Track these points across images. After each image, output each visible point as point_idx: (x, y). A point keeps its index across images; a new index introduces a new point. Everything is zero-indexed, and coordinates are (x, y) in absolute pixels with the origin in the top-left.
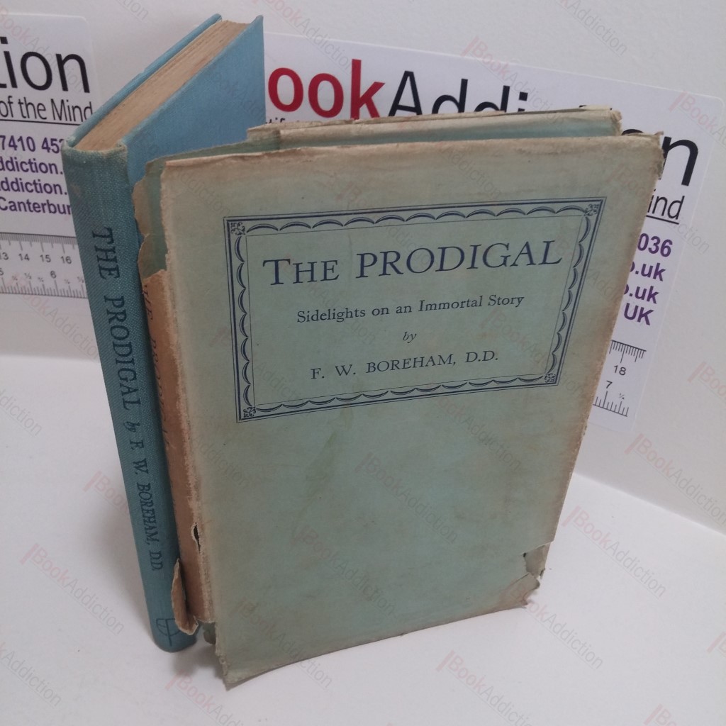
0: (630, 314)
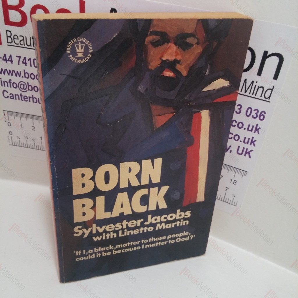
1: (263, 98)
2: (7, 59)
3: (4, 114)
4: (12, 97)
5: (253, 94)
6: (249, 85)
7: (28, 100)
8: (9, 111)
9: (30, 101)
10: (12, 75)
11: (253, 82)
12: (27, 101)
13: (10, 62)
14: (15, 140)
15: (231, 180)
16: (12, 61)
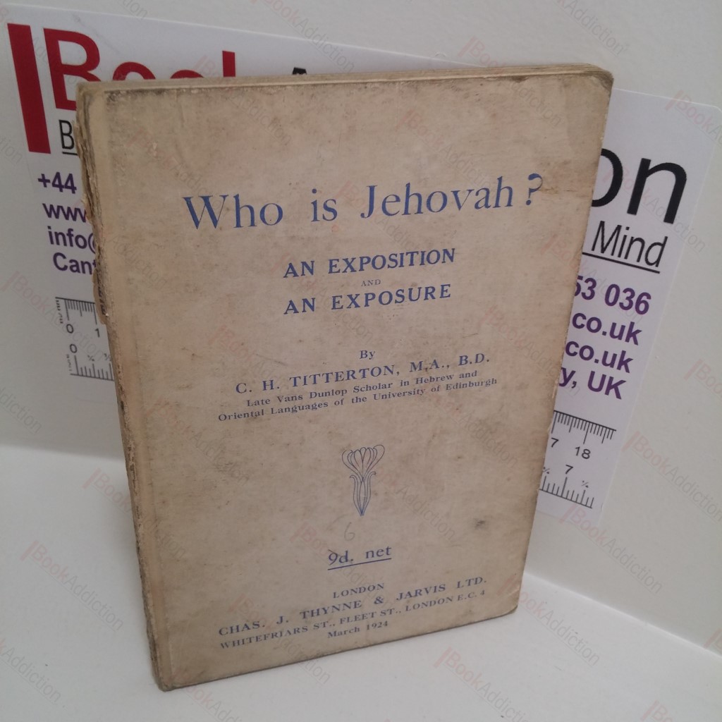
0: (596, 384)
1: (642, 263)
2: (63, 183)
3: (58, 307)
4: (75, 268)
5: (619, 256)
6: (610, 236)
8: (68, 300)
10: (74, 219)
11: (619, 228)
13: (70, 191)
14: (84, 362)
15: (579, 448)
16: (73, 189)
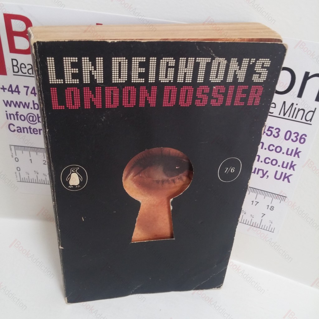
0: (278, 177)
1: (304, 120)
2: (13, 90)
3: (11, 149)
4: (19, 131)
5: (292, 117)
6: (288, 108)
7: (38, 132)
8: (16, 146)
9: (40, 134)
10: (19, 107)
11: (293, 104)
12: (37, 134)
13: (17, 93)
14: (24, 175)
15: (268, 206)
16: (19, 92)
